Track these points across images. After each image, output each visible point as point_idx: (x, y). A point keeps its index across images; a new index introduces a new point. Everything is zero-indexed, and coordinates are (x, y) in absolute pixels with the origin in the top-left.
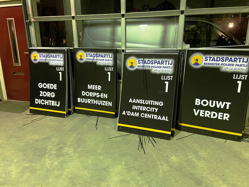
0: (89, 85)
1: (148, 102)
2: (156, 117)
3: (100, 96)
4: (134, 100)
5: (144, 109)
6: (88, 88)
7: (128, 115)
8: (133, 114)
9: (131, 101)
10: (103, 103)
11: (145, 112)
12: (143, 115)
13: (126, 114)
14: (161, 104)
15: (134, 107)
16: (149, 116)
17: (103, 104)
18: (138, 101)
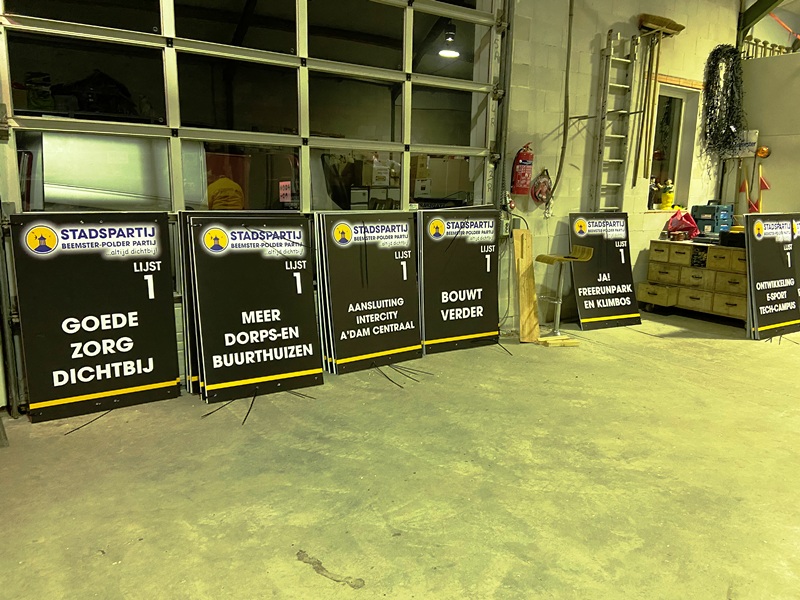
0: (244, 314)
1: (381, 304)
2: (396, 327)
3: (279, 335)
4: (358, 305)
5: (377, 317)
6: (244, 322)
7: (351, 337)
8: (359, 334)
9: (351, 308)
10: (289, 351)
11: (380, 323)
12: (376, 330)
13: (348, 336)
14: (400, 302)
15: (360, 320)
16: (386, 329)
17: (291, 356)
18: (364, 306)
